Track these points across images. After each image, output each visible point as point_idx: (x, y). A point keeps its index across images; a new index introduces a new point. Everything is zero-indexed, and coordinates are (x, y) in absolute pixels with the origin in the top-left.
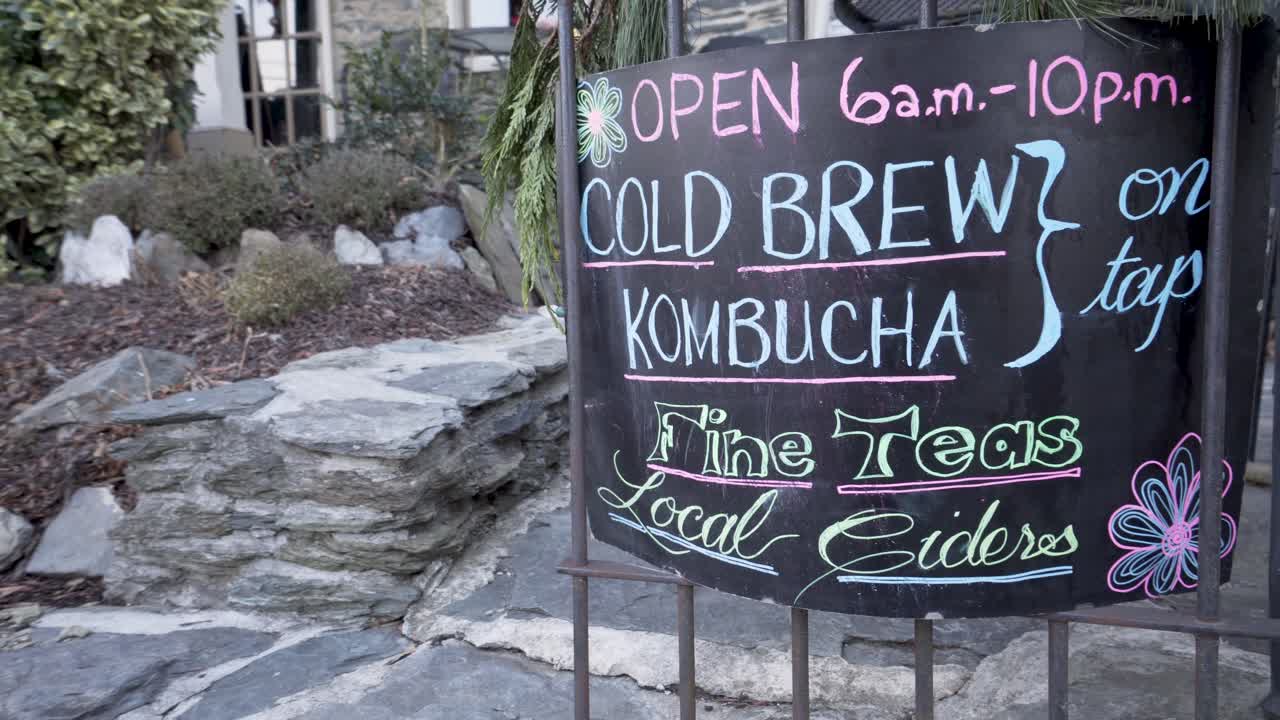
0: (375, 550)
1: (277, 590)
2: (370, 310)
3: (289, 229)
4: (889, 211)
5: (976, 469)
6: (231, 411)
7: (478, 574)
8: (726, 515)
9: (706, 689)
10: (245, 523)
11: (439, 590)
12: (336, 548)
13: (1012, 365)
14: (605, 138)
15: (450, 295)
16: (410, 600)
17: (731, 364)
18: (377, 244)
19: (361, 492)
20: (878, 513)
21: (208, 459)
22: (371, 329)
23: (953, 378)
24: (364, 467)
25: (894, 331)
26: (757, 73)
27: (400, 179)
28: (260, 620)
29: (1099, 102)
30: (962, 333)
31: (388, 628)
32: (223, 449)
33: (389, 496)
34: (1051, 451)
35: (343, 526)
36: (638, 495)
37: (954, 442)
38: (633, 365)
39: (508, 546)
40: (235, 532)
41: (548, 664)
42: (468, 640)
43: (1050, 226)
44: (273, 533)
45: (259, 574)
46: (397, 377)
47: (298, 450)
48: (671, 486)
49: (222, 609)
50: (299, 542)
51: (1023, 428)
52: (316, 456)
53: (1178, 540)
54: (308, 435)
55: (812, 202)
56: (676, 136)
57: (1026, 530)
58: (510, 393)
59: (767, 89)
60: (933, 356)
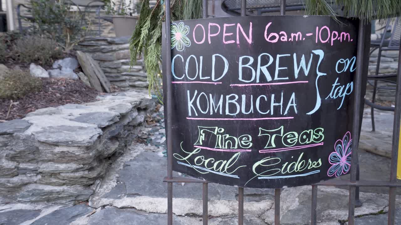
0: (77, 178)
1: (39, 194)
2: (51, 94)
3: (10, 64)
4: (277, 69)
5: (298, 144)
6: (16, 131)
7: (111, 184)
8: (223, 161)
9: (198, 214)
10: (24, 171)
11: (100, 190)
12: (62, 178)
13: (308, 114)
14: (182, 41)
15: (78, 89)
16: (91, 194)
17: (226, 114)
18: (46, 70)
19: (71, 158)
20: (271, 158)
21: (7, 149)
22: (53, 101)
23: (293, 118)
24: (71, 149)
25: (277, 104)
26: (239, 25)
27: (54, 48)
28: (32, 206)
29: (333, 39)
30: (296, 105)
31: (83, 204)
32: (13, 145)
33: (82, 159)
34: (317, 138)
35: (65, 170)
36: (189, 156)
37: (293, 136)
38: (190, 114)
39: (118, 173)
40: (19, 175)
41: (144, 211)
42: (115, 206)
43: (320, 74)
44: (36, 174)
45: (30, 189)
46: (72, 117)
47: (45, 144)
48: (202, 152)
49: (15, 203)
50: (46, 177)
51: (310, 132)
52: (52, 146)
53: (343, 161)
54: (50, 139)
55: (255, 65)
56: (210, 43)
57: (310, 161)
58: (114, 122)
59: (242, 30)
60: (288, 111)
